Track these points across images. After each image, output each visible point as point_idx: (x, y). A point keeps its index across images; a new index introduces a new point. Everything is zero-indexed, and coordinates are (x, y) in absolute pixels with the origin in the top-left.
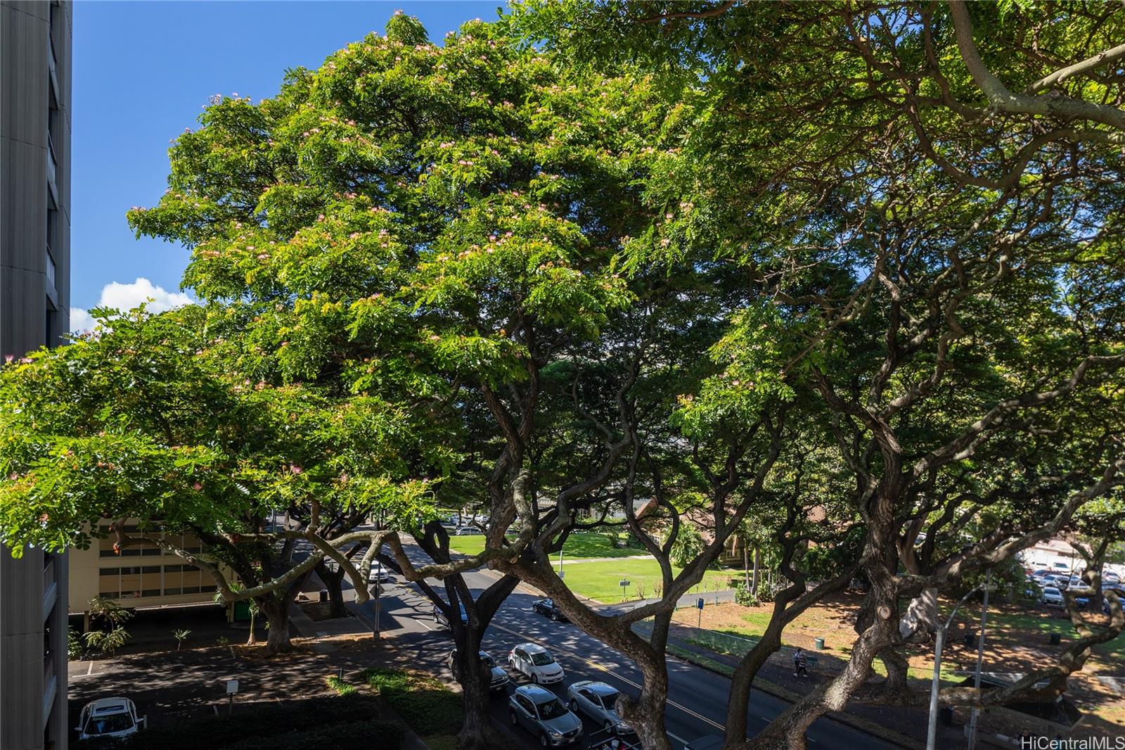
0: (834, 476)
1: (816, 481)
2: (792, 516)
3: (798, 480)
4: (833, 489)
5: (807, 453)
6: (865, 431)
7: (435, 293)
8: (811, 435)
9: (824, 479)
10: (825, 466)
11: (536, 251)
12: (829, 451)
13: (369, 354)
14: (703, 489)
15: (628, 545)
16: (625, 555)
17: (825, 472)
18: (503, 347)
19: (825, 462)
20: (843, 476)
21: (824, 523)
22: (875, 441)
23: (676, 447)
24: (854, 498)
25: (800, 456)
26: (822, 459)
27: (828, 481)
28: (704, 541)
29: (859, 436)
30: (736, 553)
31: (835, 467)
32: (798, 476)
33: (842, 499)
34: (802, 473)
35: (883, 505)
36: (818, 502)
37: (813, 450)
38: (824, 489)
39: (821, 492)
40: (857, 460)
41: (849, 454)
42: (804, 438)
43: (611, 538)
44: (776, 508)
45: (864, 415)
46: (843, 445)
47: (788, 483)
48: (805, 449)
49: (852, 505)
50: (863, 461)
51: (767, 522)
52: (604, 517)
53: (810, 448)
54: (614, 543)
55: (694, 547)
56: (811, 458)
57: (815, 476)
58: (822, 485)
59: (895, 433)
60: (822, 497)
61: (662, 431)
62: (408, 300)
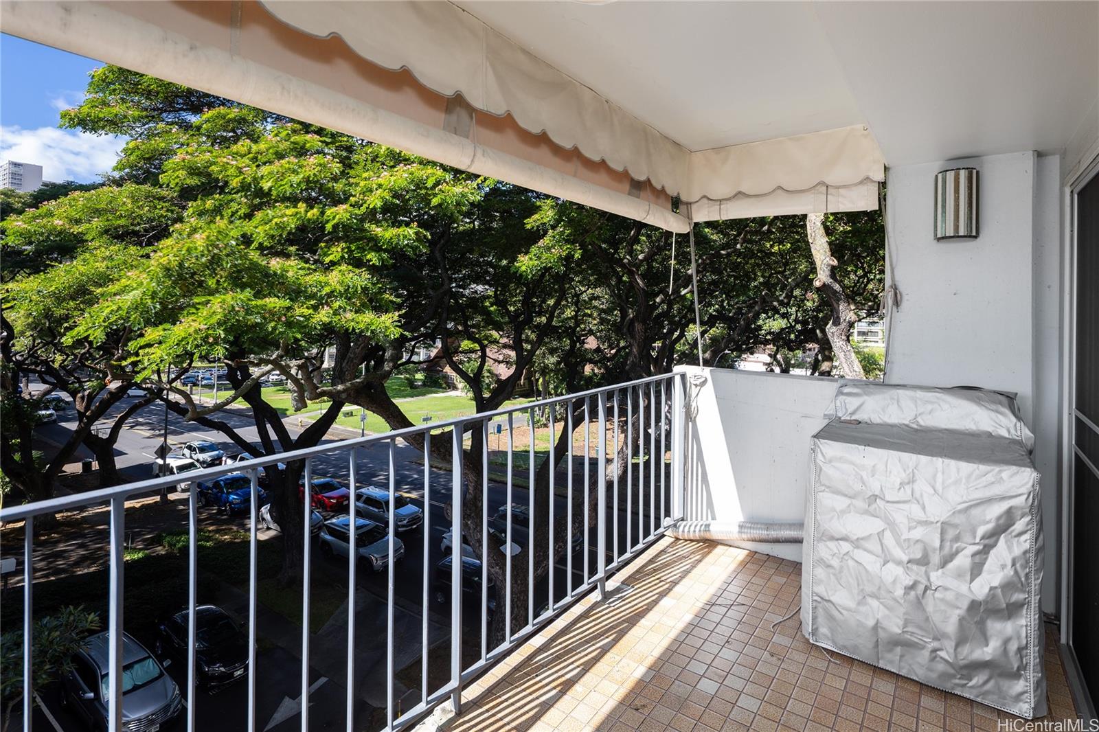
0: (602, 311)
1: (590, 316)
2: (573, 345)
3: (576, 316)
4: (602, 321)
5: (582, 293)
6: (623, 276)
7: (375, 201)
8: (584, 279)
9: (595, 314)
10: (595, 303)
11: (433, 174)
12: (598, 291)
13: (339, 239)
14: (498, 327)
15: (424, 384)
16: (424, 394)
17: (595, 307)
18: (417, 233)
19: (596, 300)
20: (609, 311)
21: (598, 350)
22: (630, 282)
23: (476, 292)
24: (618, 328)
25: (577, 295)
26: (593, 298)
27: (599, 315)
28: (497, 375)
29: (620, 279)
30: (524, 383)
31: (603, 304)
32: (576, 312)
33: (610, 329)
34: (579, 309)
35: (638, 327)
36: (591, 332)
37: (585, 291)
38: (595, 322)
39: (593, 324)
40: (619, 297)
41: (614, 293)
42: (579, 282)
43: (407, 379)
44: (560, 339)
45: (623, 266)
46: (609, 286)
47: (569, 318)
48: (580, 290)
49: (617, 335)
50: (624, 297)
51: (552, 351)
52: (411, 357)
53: (583, 289)
54: (411, 383)
55: (487, 381)
56: (585, 297)
57: (588, 312)
58: (594, 319)
59: (643, 277)
60: (594, 328)
61: (463, 279)
62: (356, 205)
